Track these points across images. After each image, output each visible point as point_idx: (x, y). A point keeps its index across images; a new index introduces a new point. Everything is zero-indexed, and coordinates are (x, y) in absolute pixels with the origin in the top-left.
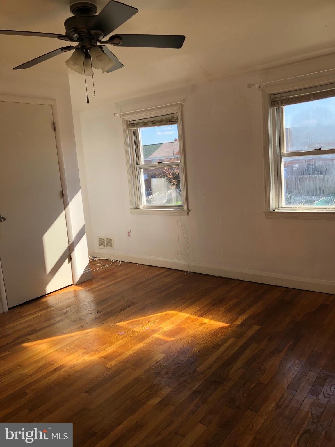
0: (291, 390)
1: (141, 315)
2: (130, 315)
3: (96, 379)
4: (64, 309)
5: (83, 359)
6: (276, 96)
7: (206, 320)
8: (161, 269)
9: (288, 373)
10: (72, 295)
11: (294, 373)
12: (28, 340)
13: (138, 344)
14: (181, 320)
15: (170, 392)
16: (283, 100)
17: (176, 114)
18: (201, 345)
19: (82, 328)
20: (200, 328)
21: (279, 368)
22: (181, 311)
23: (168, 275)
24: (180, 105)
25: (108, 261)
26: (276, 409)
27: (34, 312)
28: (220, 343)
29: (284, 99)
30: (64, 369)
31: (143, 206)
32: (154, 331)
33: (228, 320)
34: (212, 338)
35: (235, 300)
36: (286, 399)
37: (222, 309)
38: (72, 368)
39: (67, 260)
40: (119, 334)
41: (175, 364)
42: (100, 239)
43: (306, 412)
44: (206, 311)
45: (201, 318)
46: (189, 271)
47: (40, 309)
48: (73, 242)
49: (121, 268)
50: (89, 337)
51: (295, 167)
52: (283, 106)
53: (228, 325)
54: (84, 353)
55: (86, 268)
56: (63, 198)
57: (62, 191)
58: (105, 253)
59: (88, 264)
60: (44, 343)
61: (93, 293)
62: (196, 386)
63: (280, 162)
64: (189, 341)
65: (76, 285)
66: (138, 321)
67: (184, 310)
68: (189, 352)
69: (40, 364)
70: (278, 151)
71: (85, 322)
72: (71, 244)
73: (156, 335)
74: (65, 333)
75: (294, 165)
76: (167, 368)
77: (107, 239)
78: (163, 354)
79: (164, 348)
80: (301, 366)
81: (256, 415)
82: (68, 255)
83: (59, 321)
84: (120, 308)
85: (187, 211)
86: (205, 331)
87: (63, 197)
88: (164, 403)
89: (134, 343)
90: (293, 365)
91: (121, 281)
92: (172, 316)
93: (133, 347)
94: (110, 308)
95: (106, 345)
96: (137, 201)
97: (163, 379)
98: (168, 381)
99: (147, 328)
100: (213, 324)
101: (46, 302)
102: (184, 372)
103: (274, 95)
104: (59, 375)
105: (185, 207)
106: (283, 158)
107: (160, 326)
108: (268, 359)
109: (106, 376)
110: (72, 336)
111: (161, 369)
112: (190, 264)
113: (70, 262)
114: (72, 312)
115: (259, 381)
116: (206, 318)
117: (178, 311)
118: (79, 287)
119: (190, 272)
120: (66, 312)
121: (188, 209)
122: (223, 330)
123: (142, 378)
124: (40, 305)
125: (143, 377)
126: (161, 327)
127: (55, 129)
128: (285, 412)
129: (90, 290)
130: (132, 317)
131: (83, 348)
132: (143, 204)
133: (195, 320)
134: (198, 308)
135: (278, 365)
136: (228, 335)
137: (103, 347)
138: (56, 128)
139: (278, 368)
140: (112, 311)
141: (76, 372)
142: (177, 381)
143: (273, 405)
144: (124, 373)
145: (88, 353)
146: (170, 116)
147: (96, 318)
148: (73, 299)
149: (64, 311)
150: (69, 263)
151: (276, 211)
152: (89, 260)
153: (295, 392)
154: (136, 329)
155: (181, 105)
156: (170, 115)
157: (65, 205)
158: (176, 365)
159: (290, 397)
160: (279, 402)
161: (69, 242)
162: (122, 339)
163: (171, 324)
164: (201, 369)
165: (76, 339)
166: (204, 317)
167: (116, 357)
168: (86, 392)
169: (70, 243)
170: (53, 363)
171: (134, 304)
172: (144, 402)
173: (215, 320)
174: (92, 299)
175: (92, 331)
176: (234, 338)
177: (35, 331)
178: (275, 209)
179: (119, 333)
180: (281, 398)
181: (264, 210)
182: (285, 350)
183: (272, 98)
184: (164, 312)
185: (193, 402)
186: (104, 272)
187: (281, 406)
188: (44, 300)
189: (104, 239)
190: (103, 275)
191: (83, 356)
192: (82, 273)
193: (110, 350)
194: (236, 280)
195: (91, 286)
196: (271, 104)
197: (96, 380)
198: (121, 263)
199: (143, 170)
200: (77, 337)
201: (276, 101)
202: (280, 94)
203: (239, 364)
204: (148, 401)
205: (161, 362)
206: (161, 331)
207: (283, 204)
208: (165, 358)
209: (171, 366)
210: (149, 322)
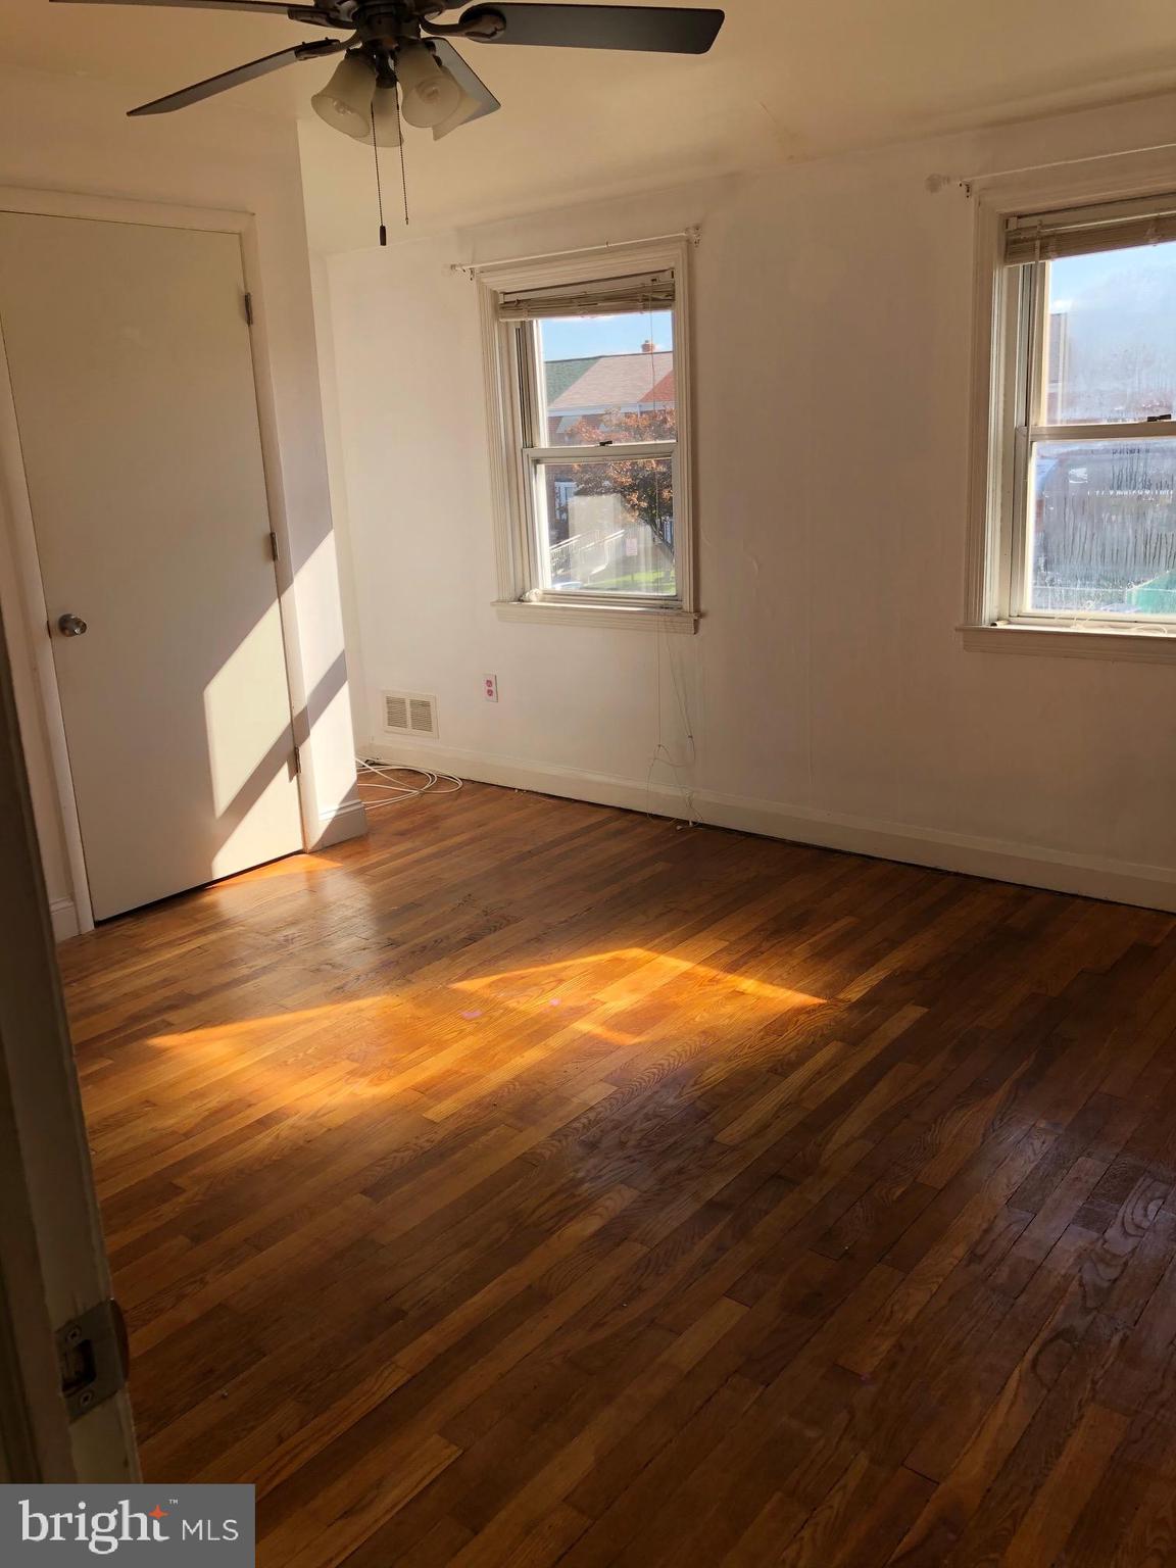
0: (1017, 1210)
1: (535, 958)
2: (496, 959)
3: (395, 1154)
4: (277, 930)
5: (348, 1092)
6: (1025, 222)
7: (748, 984)
8: (595, 809)
9: (1012, 1159)
10: (301, 886)
11: (1032, 1158)
12: (168, 1028)
13: (526, 1051)
14: (666, 980)
15: (634, 1202)
16: (1048, 237)
17: (668, 273)
18: (730, 1060)
19: (342, 993)
20: (729, 1009)
21: (982, 1143)
22: (664, 952)
23: (620, 832)
24: (684, 243)
25: (417, 777)
26: (968, 1265)
27: (181, 938)
28: (794, 1058)
29: (1053, 236)
30: (290, 1121)
31: (541, 593)
32: (578, 1012)
33: (819, 984)
34: (768, 1040)
35: (844, 923)
36: (1000, 1235)
37: (802, 950)
38: (314, 1117)
39: (285, 770)
40: (462, 1018)
41: (647, 1118)
42: (389, 701)
43: (1064, 1276)
44: (750, 952)
45: (730, 977)
46: (691, 819)
47: (197, 927)
48: (306, 708)
49: (459, 801)
50: (364, 1024)
51: (1075, 478)
52: (1049, 258)
53: (822, 1001)
54: (353, 1073)
55: (347, 798)
56: (274, 559)
57: (272, 535)
58: (408, 749)
59: (355, 784)
60: (220, 1038)
61: (369, 883)
62: (717, 1186)
63: (1023, 457)
64: (693, 1046)
65: (312, 853)
66: (523, 978)
67: (677, 948)
68: (692, 1082)
69: (213, 1102)
70: (1019, 418)
71: (348, 975)
72: (300, 713)
73: (584, 1026)
74: (286, 1009)
75: (1073, 471)
76: (622, 1129)
77: (413, 703)
78: (608, 1086)
79: (610, 1064)
80: (1055, 1140)
81: (903, 1280)
82: (289, 753)
83: (265, 970)
84: (464, 935)
85: (694, 616)
86: (744, 1017)
87: (274, 557)
88: (613, 1235)
89: (511, 1048)
90: (1028, 1135)
91: (460, 846)
92: (635, 965)
93: (511, 1059)
94: (430, 935)
95: (422, 1050)
96: (520, 575)
97: (607, 1161)
98: (625, 1168)
99: (555, 1002)
100: (771, 996)
101: (213, 906)
102: (675, 1143)
103: (1019, 217)
104: (277, 1137)
105: (687, 605)
106: (1035, 444)
107: (597, 997)
108: (948, 1114)
109: (427, 1146)
110: (310, 1020)
111: (602, 1131)
112: (694, 795)
113: (295, 778)
114: (306, 941)
115: (918, 1180)
116: (747, 977)
117: (656, 951)
118: (323, 860)
119: (694, 823)
120: (286, 941)
121: (697, 610)
122: (802, 1018)
123: (543, 1157)
124: (199, 916)
125: (547, 1154)
126: (598, 1000)
127: (249, 320)
128: (995, 1274)
129: (361, 872)
130: (502, 962)
131: (348, 1058)
132: (541, 587)
133: (710, 980)
134: (724, 944)
135: (982, 1131)
136: (820, 1032)
137: (413, 1056)
138: (255, 314)
139: (981, 1140)
140: (436, 941)
141: (330, 1130)
142: (655, 1170)
143: (960, 1251)
144: (483, 1139)
145: (364, 1074)
146: (647, 280)
147: (386, 965)
148: (304, 900)
149: (280, 936)
150: (291, 779)
151: (1001, 625)
152: (358, 771)
153: (1029, 1216)
154: (518, 1002)
155: (688, 241)
156: (648, 276)
157: (282, 584)
158: (650, 1120)
159: (1015, 1229)
160: (978, 1243)
161: (291, 711)
162: (471, 1034)
163: (633, 991)
164: (730, 1134)
165: (325, 1030)
166: (742, 975)
167: (455, 1089)
168: (364, 1192)
169: (297, 712)
170: (254, 1101)
171: (509, 923)
172: (551, 1228)
173: (777, 985)
174: (369, 901)
175: (375, 1005)
176: (840, 1044)
177: (186, 1000)
178: (998, 620)
179: (465, 1014)
180: (987, 1231)
181: (960, 622)
182: (1006, 1086)
183: (1009, 229)
184: (608, 951)
185: (705, 1234)
186: (403, 813)
187: (983, 1256)
188: (208, 898)
189: (402, 702)
190: (403, 825)
191: (350, 1081)
192: (333, 814)
193: (434, 1066)
194: (850, 854)
195: (365, 859)
196: (1005, 255)
197: (395, 1157)
198: (461, 783)
199: (543, 466)
200: (326, 1023)
201: (1026, 240)
202: (1040, 217)
203: (853, 1124)
204: (565, 1225)
205: (600, 1109)
206: (601, 1009)
207: (1028, 602)
208: (615, 1098)
209: (634, 1124)
210: (560, 981)
